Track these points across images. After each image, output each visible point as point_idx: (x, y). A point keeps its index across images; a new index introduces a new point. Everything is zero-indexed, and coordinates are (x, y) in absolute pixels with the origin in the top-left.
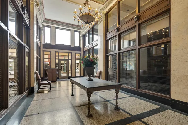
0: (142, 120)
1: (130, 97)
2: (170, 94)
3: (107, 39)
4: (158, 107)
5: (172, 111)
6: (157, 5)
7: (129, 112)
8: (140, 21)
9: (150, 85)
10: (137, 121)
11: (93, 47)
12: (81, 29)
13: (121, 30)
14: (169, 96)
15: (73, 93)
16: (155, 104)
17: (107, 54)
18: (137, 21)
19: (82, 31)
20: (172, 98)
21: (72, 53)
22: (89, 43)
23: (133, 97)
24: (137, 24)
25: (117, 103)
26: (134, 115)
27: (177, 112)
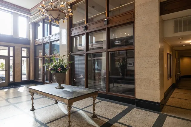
0: (119, 121)
1: (101, 101)
2: (134, 94)
3: (72, 35)
4: (127, 107)
5: (137, 109)
6: (124, 15)
7: (106, 117)
8: (109, 25)
9: (115, 86)
10: (115, 123)
11: (51, 42)
12: (31, 14)
13: (89, 28)
14: (134, 96)
15: (33, 107)
16: (124, 105)
17: (72, 54)
18: (106, 24)
19: (31, 17)
20: (136, 98)
21: (16, 48)
22: (44, 36)
23: (103, 102)
24: (106, 27)
25: (94, 110)
26: (111, 118)
27: (140, 109)
